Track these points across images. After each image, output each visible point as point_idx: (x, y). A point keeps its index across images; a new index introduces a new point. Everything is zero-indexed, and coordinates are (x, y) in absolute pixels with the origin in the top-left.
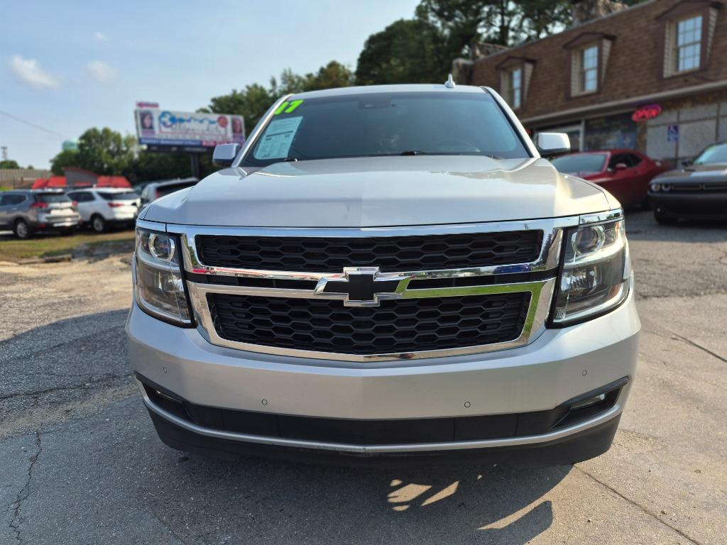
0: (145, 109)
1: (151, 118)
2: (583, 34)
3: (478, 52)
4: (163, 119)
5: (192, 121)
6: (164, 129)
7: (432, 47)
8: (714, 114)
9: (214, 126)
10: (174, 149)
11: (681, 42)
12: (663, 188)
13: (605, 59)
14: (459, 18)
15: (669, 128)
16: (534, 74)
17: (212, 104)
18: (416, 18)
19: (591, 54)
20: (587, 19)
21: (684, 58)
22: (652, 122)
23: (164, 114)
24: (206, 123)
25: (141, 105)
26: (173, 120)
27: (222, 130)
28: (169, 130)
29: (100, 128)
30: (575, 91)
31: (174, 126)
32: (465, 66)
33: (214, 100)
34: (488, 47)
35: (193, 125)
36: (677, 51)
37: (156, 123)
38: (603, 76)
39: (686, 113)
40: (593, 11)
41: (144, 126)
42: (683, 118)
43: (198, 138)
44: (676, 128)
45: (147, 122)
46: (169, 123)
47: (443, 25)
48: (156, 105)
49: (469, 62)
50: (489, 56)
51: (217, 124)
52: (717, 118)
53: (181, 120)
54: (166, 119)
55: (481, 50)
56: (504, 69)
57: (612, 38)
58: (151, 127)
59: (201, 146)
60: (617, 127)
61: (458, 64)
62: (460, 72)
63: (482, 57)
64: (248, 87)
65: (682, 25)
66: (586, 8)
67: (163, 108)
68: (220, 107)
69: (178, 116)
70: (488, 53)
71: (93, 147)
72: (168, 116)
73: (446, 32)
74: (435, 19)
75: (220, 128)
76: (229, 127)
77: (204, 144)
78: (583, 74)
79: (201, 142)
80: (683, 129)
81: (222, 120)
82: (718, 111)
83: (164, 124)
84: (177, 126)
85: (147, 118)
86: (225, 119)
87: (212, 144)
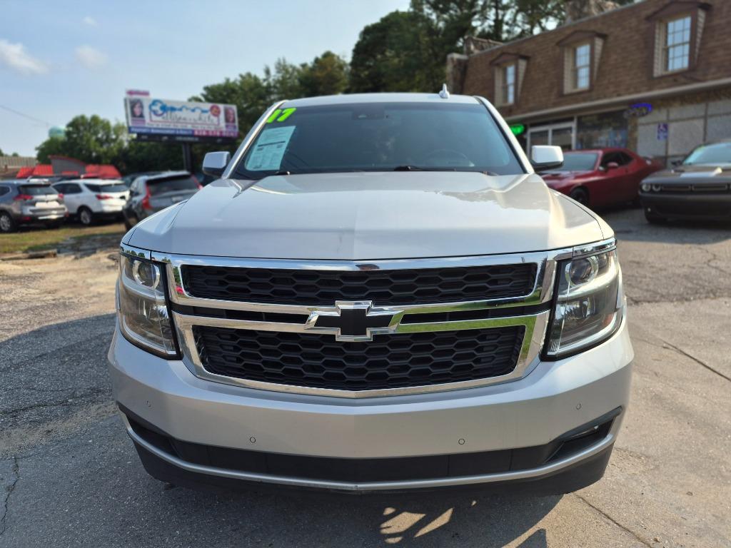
0: (135, 97)
1: (142, 107)
2: (576, 32)
3: (472, 47)
4: (154, 108)
5: (184, 110)
6: (154, 118)
7: (427, 39)
8: (702, 113)
9: (206, 115)
10: (165, 138)
11: (670, 42)
12: (654, 188)
13: (597, 57)
14: (454, 11)
15: (659, 126)
16: (527, 71)
17: (204, 92)
18: (411, 10)
19: (583, 52)
20: (579, 17)
21: (674, 58)
22: (642, 120)
23: (155, 102)
24: (198, 112)
25: (131, 93)
26: (164, 108)
27: (215, 119)
28: (160, 119)
29: (88, 116)
30: (568, 88)
31: (165, 115)
32: (459, 61)
33: (206, 88)
34: (482, 42)
35: (184, 114)
36: (666, 50)
37: (146, 112)
38: (595, 74)
39: (676, 111)
40: (585, 10)
41: (133, 114)
42: (672, 116)
43: (189, 127)
44: (666, 126)
45: (137, 110)
46: (160, 112)
47: (438, 17)
48: (146, 94)
49: (463, 57)
50: (483, 52)
51: (209, 113)
52: (705, 117)
53: (173, 109)
54: (157, 108)
55: (475, 45)
56: (498, 65)
57: (603, 36)
58: (142, 116)
59: (193, 136)
60: (609, 125)
61: (452, 59)
62: (455, 67)
63: (477, 52)
64: (241, 76)
65: (671, 25)
66: (578, 6)
67: (153, 96)
68: (213, 96)
69: (169, 105)
70: (482, 48)
71: (81, 134)
72: (159, 105)
73: (441, 24)
74: (430, 11)
75: (212, 117)
77: (196, 133)
78: (575, 71)
79: (193, 131)
80: (673, 127)
81: (215, 109)
82: (706, 111)
83: (155, 113)
84: (168, 115)
85: (137, 106)
86: (218, 108)
87: (204, 134)
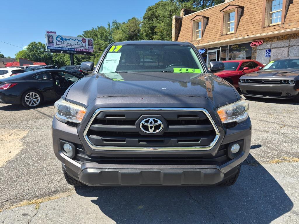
0: (50, 34)
4: (58, 39)
8: (287, 45)
24: (77, 41)
25: (48, 32)
26: (62, 39)
27: (84, 44)
28: (60, 43)
35: (71, 42)
37: (55, 41)
41: (49, 41)
42: (273, 46)
43: (73, 47)
51: (82, 41)
53: (66, 40)
59: (74, 51)
67: (57, 34)
76: (87, 43)
80: (273, 51)
84: (64, 42)
86: (85, 39)
87: (79, 50)
